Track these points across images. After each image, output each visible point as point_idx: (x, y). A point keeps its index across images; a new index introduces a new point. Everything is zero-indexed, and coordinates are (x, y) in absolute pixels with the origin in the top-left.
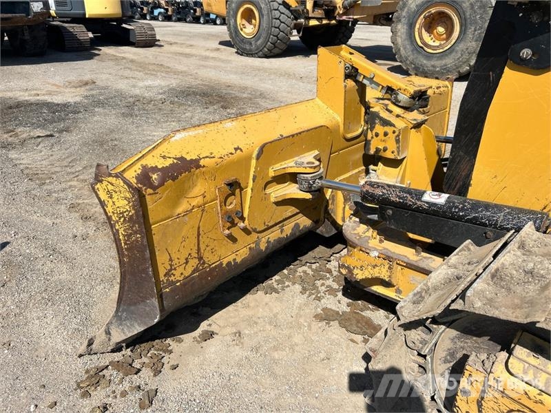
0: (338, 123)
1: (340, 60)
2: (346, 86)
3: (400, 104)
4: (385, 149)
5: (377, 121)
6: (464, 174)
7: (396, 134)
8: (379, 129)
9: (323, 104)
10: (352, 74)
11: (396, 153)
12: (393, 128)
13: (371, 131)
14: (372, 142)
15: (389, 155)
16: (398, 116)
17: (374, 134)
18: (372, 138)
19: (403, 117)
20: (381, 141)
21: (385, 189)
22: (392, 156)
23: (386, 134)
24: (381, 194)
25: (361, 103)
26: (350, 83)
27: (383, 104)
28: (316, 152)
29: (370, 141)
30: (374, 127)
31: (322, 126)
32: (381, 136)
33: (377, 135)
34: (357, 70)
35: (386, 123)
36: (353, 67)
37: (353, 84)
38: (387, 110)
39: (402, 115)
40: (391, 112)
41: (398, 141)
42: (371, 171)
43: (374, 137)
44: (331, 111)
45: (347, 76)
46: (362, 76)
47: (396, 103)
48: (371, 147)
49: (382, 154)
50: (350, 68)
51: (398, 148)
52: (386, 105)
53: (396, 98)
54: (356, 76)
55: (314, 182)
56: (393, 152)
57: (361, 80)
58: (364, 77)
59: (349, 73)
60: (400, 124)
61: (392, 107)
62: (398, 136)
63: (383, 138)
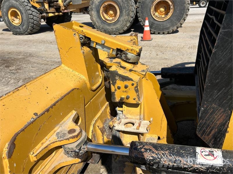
0: (85, 81)
1: (74, 33)
2: (84, 53)
3: (130, 61)
4: (128, 98)
5: (117, 78)
6: (218, 123)
7: (135, 85)
8: (119, 83)
9: (69, 69)
10: (86, 42)
11: (137, 99)
12: (131, 82)
13: (114, 85)
14: (116, 93)
15: (131, 101)
16: (131, 70)
17: (116, 88)
18: (115, 90)
19: (135, 71)
20: (123, 92)
21: (153, 152)
22: (134, 102)
23: (126, 87)
24: (151, 158)
25: (97, 62)
26: (86, 49)
27: (117, 63)
28: (74, 113)
29: (114, 92)
30: (115, 82)
31: (73, 90)
32: (123, 88)
33: (119, 88)
34: (89, 39)
35: (124, 78)
36: (86, 37)
37: (88, 49)
38: (121, 67)
39: (133, 69)
40: (124, 68)
41: (137, 91)
42: (118, 112)
43: (117, 89)
44: (77, 73)
45: (83, 44)
46: (95, 43)
47: (127, 61)
48: (116, 96)
49: (125, 101)
50: (84, 38)
51: (138, 95)
52: (119, 63)
53: (126, 57)
54: (89, 44)
55: (80, 150)
56: (134, 99)
57: (94, 46)
58: (97, 43)
59: (84, 42)
60: (135, 77)
61: (124, 64)
62: (137, 87)
63: (125, 90)
